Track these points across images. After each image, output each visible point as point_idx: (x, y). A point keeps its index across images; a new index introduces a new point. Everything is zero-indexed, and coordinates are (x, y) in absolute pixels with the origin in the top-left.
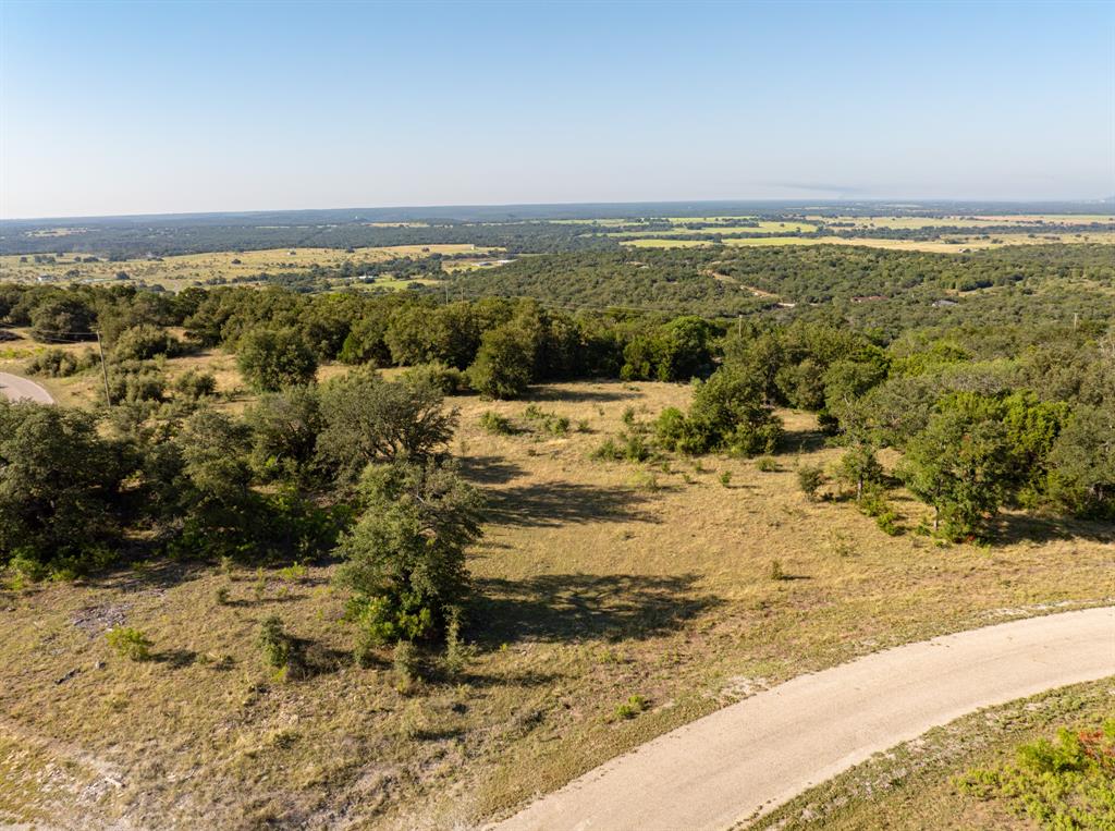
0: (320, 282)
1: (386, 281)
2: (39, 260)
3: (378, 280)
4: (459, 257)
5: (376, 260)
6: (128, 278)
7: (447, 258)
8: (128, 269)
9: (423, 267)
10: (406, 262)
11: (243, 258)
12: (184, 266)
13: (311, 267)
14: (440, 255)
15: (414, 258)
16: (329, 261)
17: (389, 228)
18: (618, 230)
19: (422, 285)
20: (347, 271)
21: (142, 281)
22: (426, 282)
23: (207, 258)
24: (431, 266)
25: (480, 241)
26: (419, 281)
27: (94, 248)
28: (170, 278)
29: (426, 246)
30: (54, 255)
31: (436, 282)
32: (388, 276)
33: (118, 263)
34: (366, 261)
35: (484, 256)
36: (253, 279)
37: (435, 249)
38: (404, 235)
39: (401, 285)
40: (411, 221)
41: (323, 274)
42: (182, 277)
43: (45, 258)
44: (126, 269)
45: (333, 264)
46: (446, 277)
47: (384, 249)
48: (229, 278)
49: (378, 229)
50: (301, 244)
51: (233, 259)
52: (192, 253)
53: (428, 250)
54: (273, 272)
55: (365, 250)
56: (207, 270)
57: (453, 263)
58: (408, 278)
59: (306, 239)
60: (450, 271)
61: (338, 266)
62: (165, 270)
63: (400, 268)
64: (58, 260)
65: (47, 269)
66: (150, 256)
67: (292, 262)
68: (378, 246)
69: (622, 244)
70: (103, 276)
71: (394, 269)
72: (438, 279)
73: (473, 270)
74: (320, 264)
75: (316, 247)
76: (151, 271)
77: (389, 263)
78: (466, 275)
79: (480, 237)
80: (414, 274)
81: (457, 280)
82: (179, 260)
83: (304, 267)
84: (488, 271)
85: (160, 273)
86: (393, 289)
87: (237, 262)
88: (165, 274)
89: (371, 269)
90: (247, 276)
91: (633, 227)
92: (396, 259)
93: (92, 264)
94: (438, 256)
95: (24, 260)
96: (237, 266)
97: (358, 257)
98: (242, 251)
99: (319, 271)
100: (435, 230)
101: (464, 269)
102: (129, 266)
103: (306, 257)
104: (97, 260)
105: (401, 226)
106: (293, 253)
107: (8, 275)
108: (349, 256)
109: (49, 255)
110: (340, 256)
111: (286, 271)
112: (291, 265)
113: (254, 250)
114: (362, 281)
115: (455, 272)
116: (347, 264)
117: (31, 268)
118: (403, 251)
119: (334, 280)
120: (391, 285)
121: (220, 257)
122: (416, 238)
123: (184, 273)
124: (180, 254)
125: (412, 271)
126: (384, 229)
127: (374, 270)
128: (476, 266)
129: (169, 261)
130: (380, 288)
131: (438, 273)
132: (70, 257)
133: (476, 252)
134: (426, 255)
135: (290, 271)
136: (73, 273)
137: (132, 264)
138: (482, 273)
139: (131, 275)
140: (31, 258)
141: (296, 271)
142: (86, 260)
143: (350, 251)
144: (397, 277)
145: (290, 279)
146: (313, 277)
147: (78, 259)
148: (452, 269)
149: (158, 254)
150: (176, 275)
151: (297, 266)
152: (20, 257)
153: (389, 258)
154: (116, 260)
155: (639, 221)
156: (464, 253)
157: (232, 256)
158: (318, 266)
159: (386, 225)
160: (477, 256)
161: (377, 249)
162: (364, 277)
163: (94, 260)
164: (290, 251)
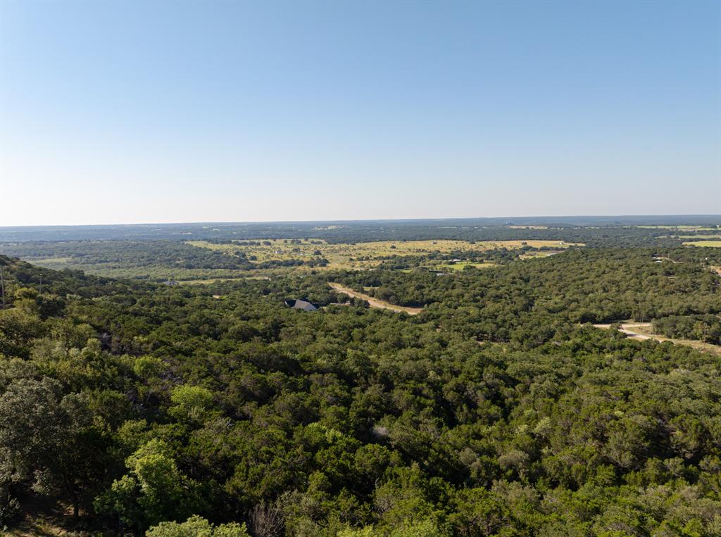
2: (293, 242)
4: (544, 249)
5: (483, 249)
7: (535, 249)
11: (398, 245)
14: (531, 247)
15: (510, 249)
16: (450, 249)
18: (691, 234)
23: (380, 244)
29: (524, 241)
34: (477, 250)
37: (531, 243)
43: (296, 241)
47: (493, 242)
51: (391, 245)
53: (526, 243)
55: (481, 243)
69: (684, 244)
74: (442, 251)
75: (451, 240)
82: (363, 245)
87: (394, 247)
91: (706, 231)
96: (393, 249)
98: (403, 240)
106: (436, 243)
112: (423, 250)
113: (412, 240)
118: (505, 244)
121: (386, 243)
132: (309, 241)
133: (559, 246)
134: (522, 246)
135: (421, 254)
141: (425, 254)
143: (472, 243)
147: (313, 242)
153: (493, 248)
155: (715, 227)
156: (548, 246)
161: (489, 242)
163: (320, 243)
164: (436, 241)
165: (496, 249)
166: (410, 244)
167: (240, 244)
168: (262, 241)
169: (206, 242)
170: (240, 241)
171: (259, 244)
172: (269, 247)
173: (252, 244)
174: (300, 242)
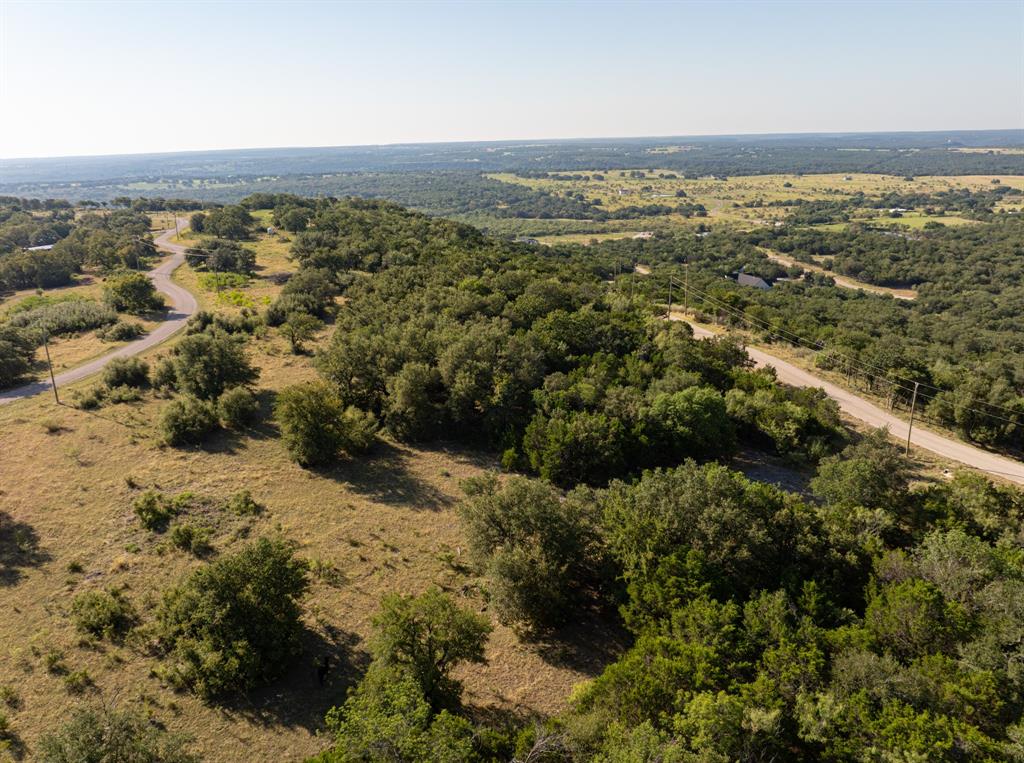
2: (633, 175)
3: (906, 214)
5: (927, 191)
6: (685, 195)
8: (691, 187)
10: (960, 194)
11: (798, 181)
12: (739, 187)
13: (855, 194)
14: (1009, 189)
15: (974, 191)
16: (878, 189)
17: (974, 154)
20: (886, 201)
21: (694, 199)
23: (766, 179)
27: (679, 165)
28: (719, 198)
29: (996, 177)
30: (645, 172)
32: (921, 211)
33: (688, 181)
34: (917, 192)
36: (789, 203)
37: (1007, 181)
38: (985, 163)
40: (1010, 146)
42: (729, 198)
43: (638, 173)
45: (879, 193)
47: (948, 178)
49: (962, 155)
51: (786, 181)
52: (756, 174)
53: (998, 181)
55: (926, 179)
56: (756, 192)
61: (883, 195)
62: (720, 190)
64: (647, 175)
66: (713, 177)
67: (841, 188)
68: (946, 175)
74: (865, 192)
76: (708, 190)
77: (941, 194)
82: (740, 180)
83: (848, 194)
85: (715, 193)
87: (789, 185)
93: (668, 181)
94: (1005, 190)
95: (623, 175)
96: (787, 189)
97: (907, 187)
98: (801, 174)
99: (859, 200)
102: (695, 184)
103: (857, 183)
105: (991, 152)
106: (850, 179)
107: (602, 188)
108: (903, 184)
109: (641, 171)
110: (892, 184)
112: (837, 191)
114: (887, 215)
116: (893, 193)
118: (968, 182)
121: (778, 179)
122: (998, 167)
123: (734, 193)
124: (744, 175)
125: (955, 206)
126: (968, 155)
129: (731, 181)
134: (993, 187)
135: (831, 197)
136: (647, 188)
137: (699, 183)
139: (688, 193)
140: (628, 173)
141: (838, 197)
142: (667, 177)
143: (908, 179)
147: (662, 176)
150: (725, 195)
151: (842, 193)
152: (621, 171)
153: (945, 189)
154: (689, 178)
157: (790, 178)
158: (861, 194)
159: (971, 151)
161: (940, 178)
162: (895, 210)
163: (673, 177)
164: (849, 175)
165: (951, 191)
166: (810, 181)
167: (561, 179)
168: (589, 173)
169: (513, 175)
170: (562, 174)
171: (587, 179)
172: (603, 183)
173: (578, 178)
174: (643, 175)
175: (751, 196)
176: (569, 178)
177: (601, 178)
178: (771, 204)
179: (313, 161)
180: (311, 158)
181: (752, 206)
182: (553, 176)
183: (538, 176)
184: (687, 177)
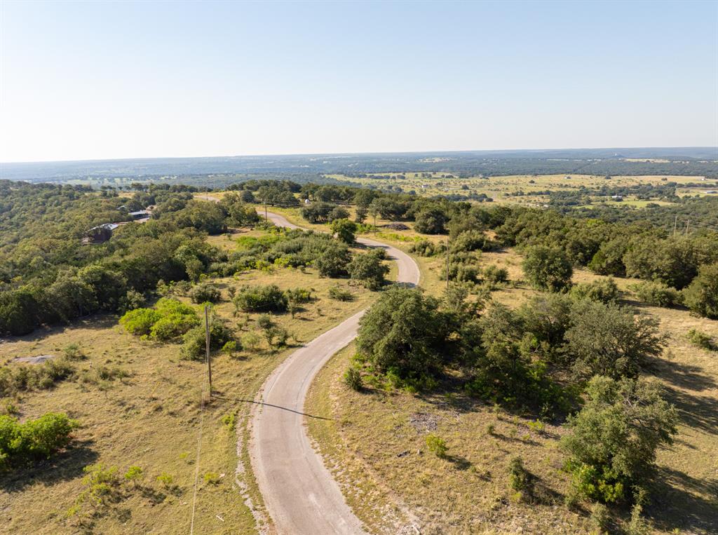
0: (584, 198)
1: (631, 201)
2: (423, 175)
3: (625, 199)
4: (691, 185)
5: (626, 185)
6: (468, 188)
7: (681, 186)
8: (469, 183)
9: (660, 192)
10: (648, 187)
11: (536, 179)
12: (500, 183)
13: (580, 188)
14: (676, 184)
15: (654, 185)
19: (658, 205)
20: (604, 191)
21: (476, 191)
22: (661, 204)
23: (514, 178)
24: (667, 191)
25: (710, 174)
26: (656, 202)
27: (452, 170)
28: (491, 190)
29: (664, 177)
30: (431, 173)
31: (669, 204)
32: (633, 197)
33: (463, 180)
34: (618, 186)
35: (711, 186)
36: (541, 193)
37: (671, 179)
38: (649, 168)
39: (642, 205)
41: (587, 193)
42: (498, 190)
43: (427, 174)
44: (467, 183)
45: (595, 186)
46: (678, 200)
47: (632, 177)
48: (526, 192)
49: (630, 163)
50: (575, 172)
51: (530, 180)
52: (506, 175)
53: (666, 179)
54: (554, 190)
55: (619, 178)
56: (514, 186)
57: (685, 190)
58: (648, 199)
59: (580, 168)
60: (681, 196)
61: (598, 188)
62: (489, 185)
63: (643, 192)
64: (433, 176)
65: (426, 181)
66: (481, 176)
67: (567, 183)
68: (628, 175)
70: (454, 188)
71: (638, 192)
72: (671, 201)
73: (701, 196)
74: (586, 186)
75: (585, 174)
76: (481, 185)
77: (635, 187)
78: (694, 200)
79: (711, 171)
80: (653, 197)
81: (687, 204)
82: (498, 179)
83: (575, 187)
84: (713, 197)
85: (486, 187)
86: (636, 207)
87: (532, 182)
88: (488, 188)
89: (621, 191)
90: (537, 191)
92: (641, 185)
93: (450, 180)
94: (673, 185)
95: (416, 175)
96: (532, 184)
97: (613, 182)
98: (536, 175)
99: (584, 190)
100: (674, 165)
101: (693, 195)
102: (469, 181)
103: (577, 181)
104: (453, 177)
106: (569, 178)
107: (408, 184)
108: (607, 181)
109: (429, 173)
110: (600, 181)
111: (562, 190)
112: (566, 186)
113: (544, 174)
114: (613, 200)
115: (686, 197)
116: (604, 187)
117: (419, 180)
118: (646, 180)
119: (594, 197)
120: (634, 203)
121: (522, 178)
122: (658, 170)
123: (500, 187)
124: (498, 176)
125: (651, 194)
127: (623, 192)
128: (704, 193)
129: (492, 180)
130: (626, 205)
131: (672, 197)
132: (439, 175)
133: (705, 182)
134: (664, 183)
135: (565, 189)
136: (439, 184)
137: (471, 181)
138: (709, 199)
139: (470, 187)
140: (420, 174)
141: (569, 190)
142: (447, 177)
143: (608, 178)
144: (640, 198)
145: (564, 195)
146: (579, 194)
147: (443, 176)
148: (684, 195)
149: (486, 175)
150: (495, 188)
151: (570, 186)
152: (415, 173)
153: (636, 184)
154: (463, 178)
156: (695, 183)
157: (530, 178)
158: (584, 187)
160: (705, 186)
161: (628, 177)
162: (615, 197)
164: (568, 176)
167: (377, 178)
168: (396, 175)
169: (342, 176)
170: (376, 175)
171: (394, 178)
172: (405, 181)
173: (388, 177)
174: (430, 176)
175: (512, 189)
176: (382, 178)
177: (403, 178)
178: (529, 194)
179: (189, 166)
180: (188, 164)
181: (517, 195)
182: (370, 177)
183: (360, 177)
184: (461, 177)
